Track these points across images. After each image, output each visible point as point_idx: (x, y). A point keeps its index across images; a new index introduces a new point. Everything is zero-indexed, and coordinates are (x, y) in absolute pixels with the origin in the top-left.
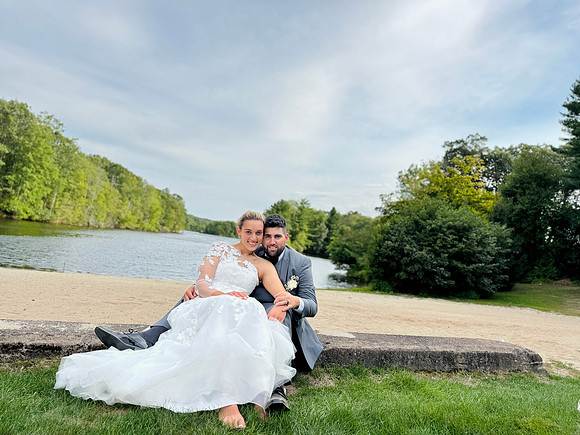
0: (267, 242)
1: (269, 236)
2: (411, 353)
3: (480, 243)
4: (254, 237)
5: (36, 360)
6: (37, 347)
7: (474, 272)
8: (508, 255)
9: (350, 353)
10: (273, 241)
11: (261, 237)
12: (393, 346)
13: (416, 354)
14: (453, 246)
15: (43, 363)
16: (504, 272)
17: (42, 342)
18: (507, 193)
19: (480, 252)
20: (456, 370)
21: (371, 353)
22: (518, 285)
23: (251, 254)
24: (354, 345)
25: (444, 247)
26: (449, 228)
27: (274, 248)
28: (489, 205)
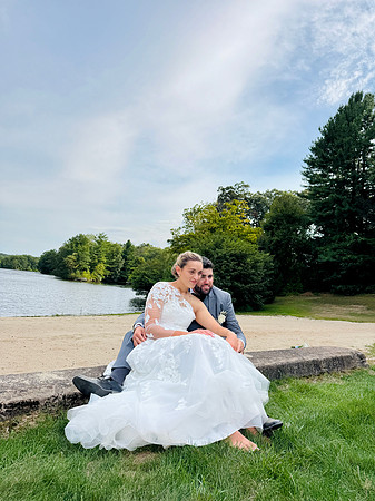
1: (204, 277)
2: (295, 364)
3: (254, 267)
5: (18, 418)
6: (16, 405)
7: (249, 290)
8: (270, 275)
10: (207, 281)
13: (298, 364)
14: (234, 270)
16: (269, 288)
17: (19, 399)
18: (267, 228)
19: (253, 274)
20: (322, 373)
22: (277, 298)
23: (186, 292)
25: (225, 271)
26: (231, 255)
28: (254, 237)
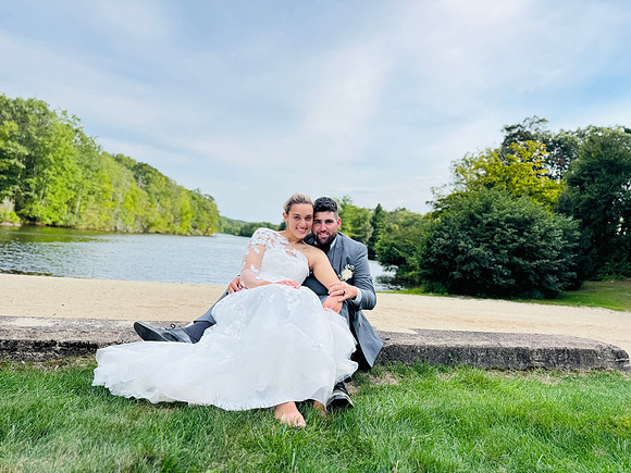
0: (317, 228)
1: (319, 221)
2: (482, 350)
3: (543, 237)
4: (303, 223)
5: (71, 359)
6: (72, 345)
7: (537, 269)
8: (575, 250)
9: (412, 350)
10: (324, 226)
11: (310, 222)
12: (461, 343)
13: (487, 350)
14: (513, 241)
15: (80, 362)
16: (572, 269)
17: (77, 339)
18: (573, 182)
19: (544, 247)
20: (531, 368)
21: (436, 350)
22: (587, 283)
23: (300, 242)
24: (417, 342)
25: (503, 242)
26: (507, 221)
27: (325, 235)
28: (554, 195)
